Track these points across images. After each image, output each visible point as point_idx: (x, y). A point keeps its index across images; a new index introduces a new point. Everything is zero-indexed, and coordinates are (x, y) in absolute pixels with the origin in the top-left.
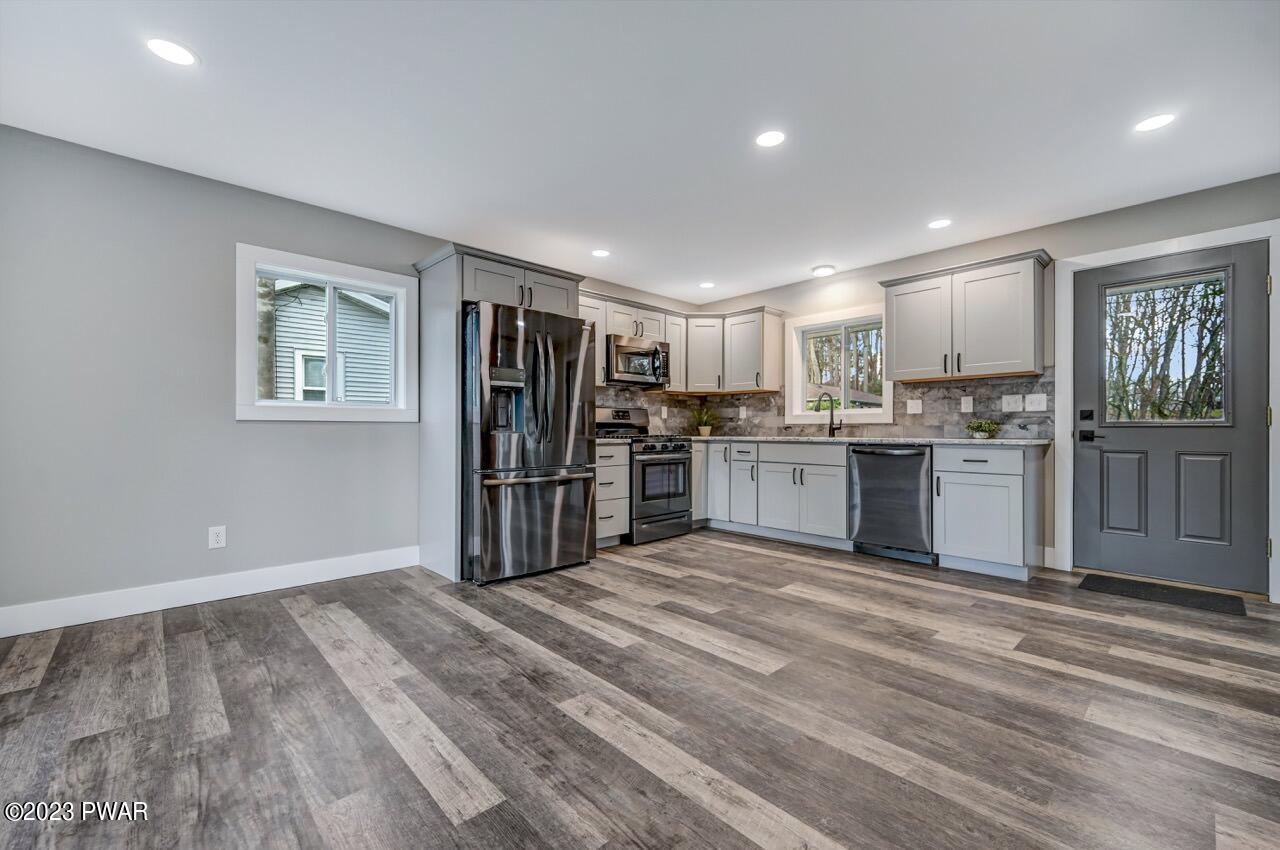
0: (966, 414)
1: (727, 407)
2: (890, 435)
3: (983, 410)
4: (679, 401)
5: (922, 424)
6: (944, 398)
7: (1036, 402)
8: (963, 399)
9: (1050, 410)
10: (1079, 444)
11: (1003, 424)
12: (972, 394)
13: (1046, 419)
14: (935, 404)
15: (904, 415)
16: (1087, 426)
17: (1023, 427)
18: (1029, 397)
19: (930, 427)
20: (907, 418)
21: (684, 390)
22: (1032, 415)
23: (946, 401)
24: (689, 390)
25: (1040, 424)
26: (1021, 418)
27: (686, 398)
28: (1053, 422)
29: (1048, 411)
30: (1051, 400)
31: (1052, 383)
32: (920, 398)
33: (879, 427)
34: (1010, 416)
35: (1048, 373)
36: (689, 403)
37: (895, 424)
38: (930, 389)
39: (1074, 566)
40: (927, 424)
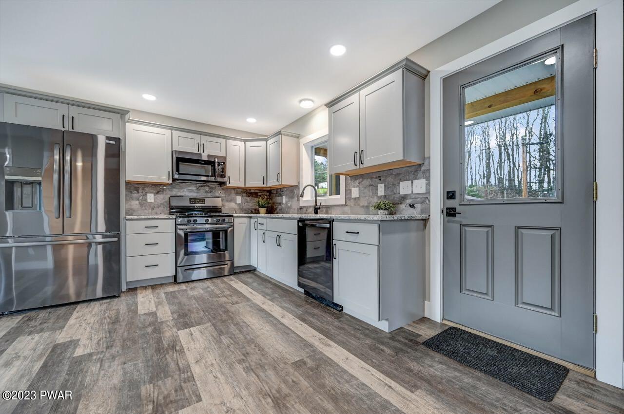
0: (381, 196)
1: (278, 196)
2: (344, 213)
3: (390, 194)
4: (251, 193)
5: (359, 205)
6: (370, 185)
7: (419, 186)
8: (379, 185)
9: (428, 192)
10: (447, 218)
11: (400, 204)
12: (384, 182)
13: (425, 198)
14: (366, 191)
15: (350, 198)
16: (452, 203)
17: (412, 206)
18: (415, 182)
19: (363, 206)
20: (352, 200)
21: (243, 186)
22: (417, 196)
23: (371, 187)
24: (247, 185)
25: (422, 203)
26: (411, 199)
27: (258, 191)
28: (429, 201)
29: (426, 193)
30: (428, 184)
31: (429, 170)
32: (358, 186)
33: (339, 207)
34: (404, 198)
35: (426, 163)
36: (259, 194)
37: (346, 205)
38: (363, 179)
39: (444, 319)
40: (361, 205)
